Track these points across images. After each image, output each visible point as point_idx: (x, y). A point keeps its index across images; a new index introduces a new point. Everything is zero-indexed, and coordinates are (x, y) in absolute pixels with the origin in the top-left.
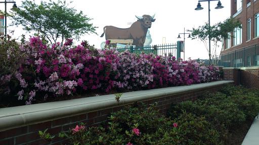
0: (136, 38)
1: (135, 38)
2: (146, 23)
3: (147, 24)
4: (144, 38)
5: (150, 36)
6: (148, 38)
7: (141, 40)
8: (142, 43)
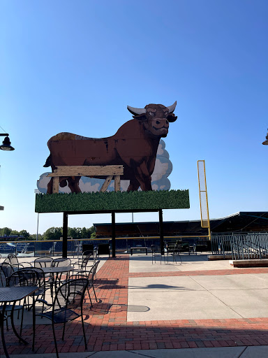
0: (132, 161)
1: (127, 161)
2: (154, 124)
3: (158, 126)
4: (150, 160)
5: (166, 155)
6: (162, 162)
7: (144, 166)
8: (147, 173)
